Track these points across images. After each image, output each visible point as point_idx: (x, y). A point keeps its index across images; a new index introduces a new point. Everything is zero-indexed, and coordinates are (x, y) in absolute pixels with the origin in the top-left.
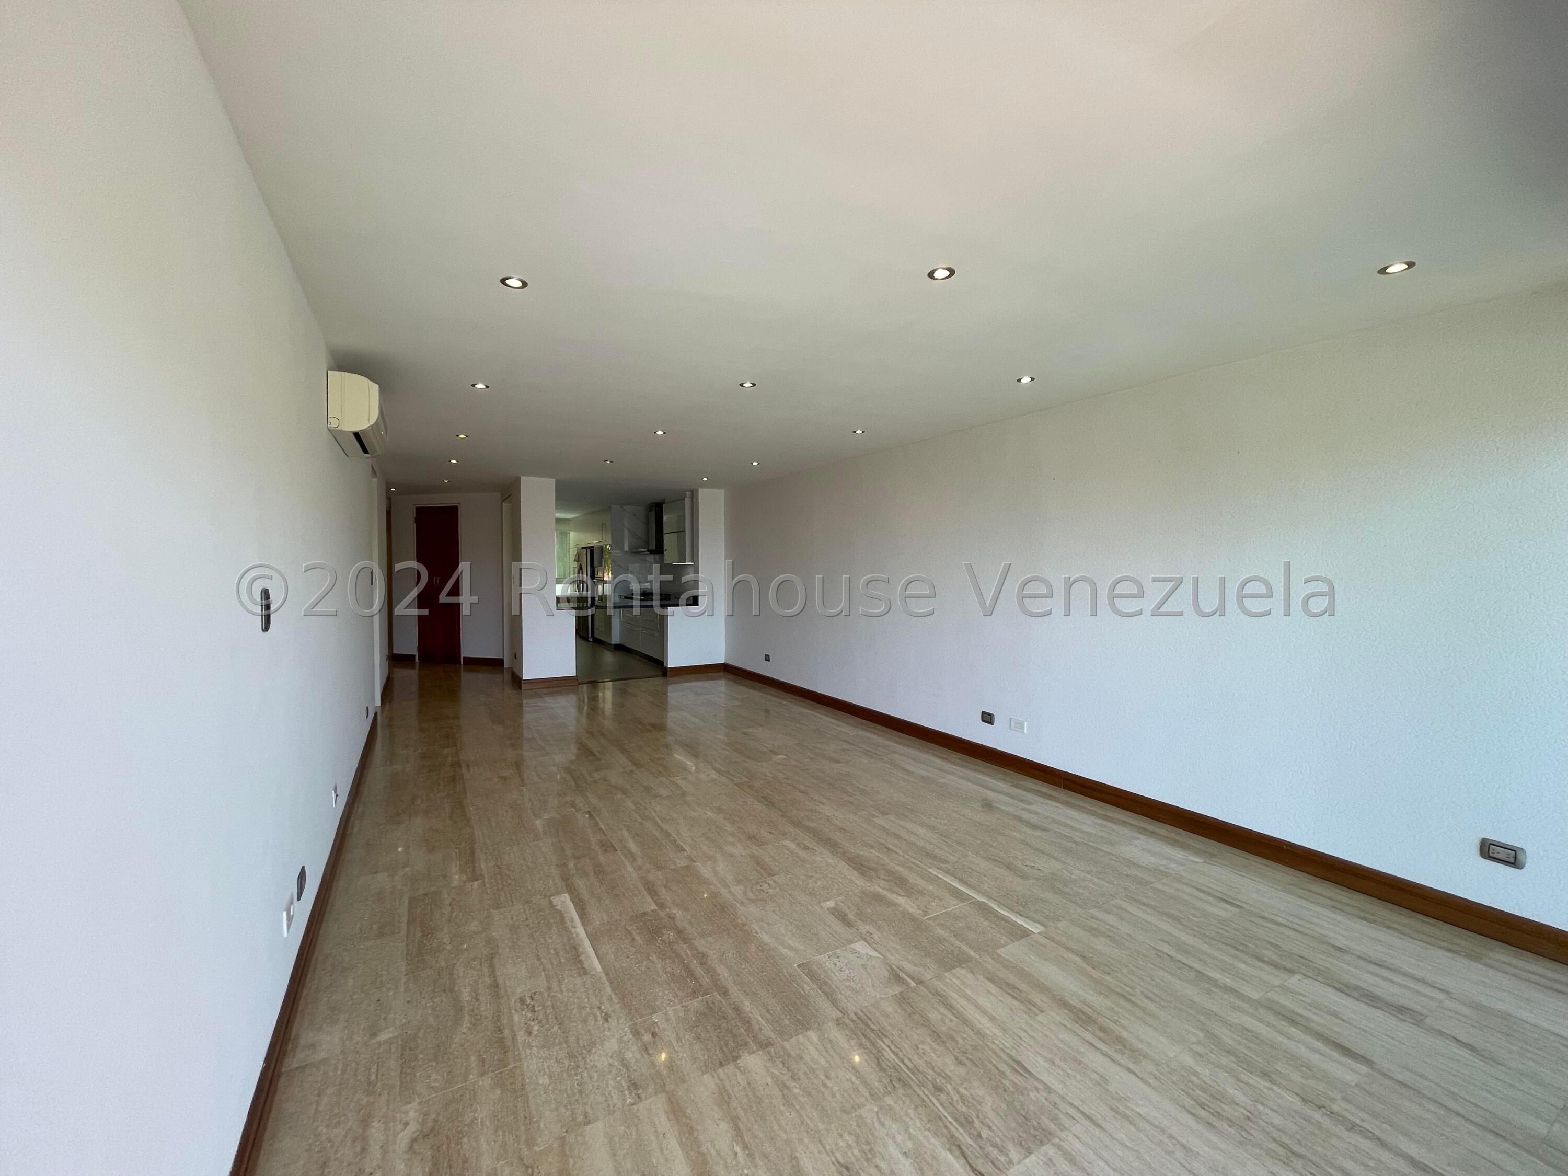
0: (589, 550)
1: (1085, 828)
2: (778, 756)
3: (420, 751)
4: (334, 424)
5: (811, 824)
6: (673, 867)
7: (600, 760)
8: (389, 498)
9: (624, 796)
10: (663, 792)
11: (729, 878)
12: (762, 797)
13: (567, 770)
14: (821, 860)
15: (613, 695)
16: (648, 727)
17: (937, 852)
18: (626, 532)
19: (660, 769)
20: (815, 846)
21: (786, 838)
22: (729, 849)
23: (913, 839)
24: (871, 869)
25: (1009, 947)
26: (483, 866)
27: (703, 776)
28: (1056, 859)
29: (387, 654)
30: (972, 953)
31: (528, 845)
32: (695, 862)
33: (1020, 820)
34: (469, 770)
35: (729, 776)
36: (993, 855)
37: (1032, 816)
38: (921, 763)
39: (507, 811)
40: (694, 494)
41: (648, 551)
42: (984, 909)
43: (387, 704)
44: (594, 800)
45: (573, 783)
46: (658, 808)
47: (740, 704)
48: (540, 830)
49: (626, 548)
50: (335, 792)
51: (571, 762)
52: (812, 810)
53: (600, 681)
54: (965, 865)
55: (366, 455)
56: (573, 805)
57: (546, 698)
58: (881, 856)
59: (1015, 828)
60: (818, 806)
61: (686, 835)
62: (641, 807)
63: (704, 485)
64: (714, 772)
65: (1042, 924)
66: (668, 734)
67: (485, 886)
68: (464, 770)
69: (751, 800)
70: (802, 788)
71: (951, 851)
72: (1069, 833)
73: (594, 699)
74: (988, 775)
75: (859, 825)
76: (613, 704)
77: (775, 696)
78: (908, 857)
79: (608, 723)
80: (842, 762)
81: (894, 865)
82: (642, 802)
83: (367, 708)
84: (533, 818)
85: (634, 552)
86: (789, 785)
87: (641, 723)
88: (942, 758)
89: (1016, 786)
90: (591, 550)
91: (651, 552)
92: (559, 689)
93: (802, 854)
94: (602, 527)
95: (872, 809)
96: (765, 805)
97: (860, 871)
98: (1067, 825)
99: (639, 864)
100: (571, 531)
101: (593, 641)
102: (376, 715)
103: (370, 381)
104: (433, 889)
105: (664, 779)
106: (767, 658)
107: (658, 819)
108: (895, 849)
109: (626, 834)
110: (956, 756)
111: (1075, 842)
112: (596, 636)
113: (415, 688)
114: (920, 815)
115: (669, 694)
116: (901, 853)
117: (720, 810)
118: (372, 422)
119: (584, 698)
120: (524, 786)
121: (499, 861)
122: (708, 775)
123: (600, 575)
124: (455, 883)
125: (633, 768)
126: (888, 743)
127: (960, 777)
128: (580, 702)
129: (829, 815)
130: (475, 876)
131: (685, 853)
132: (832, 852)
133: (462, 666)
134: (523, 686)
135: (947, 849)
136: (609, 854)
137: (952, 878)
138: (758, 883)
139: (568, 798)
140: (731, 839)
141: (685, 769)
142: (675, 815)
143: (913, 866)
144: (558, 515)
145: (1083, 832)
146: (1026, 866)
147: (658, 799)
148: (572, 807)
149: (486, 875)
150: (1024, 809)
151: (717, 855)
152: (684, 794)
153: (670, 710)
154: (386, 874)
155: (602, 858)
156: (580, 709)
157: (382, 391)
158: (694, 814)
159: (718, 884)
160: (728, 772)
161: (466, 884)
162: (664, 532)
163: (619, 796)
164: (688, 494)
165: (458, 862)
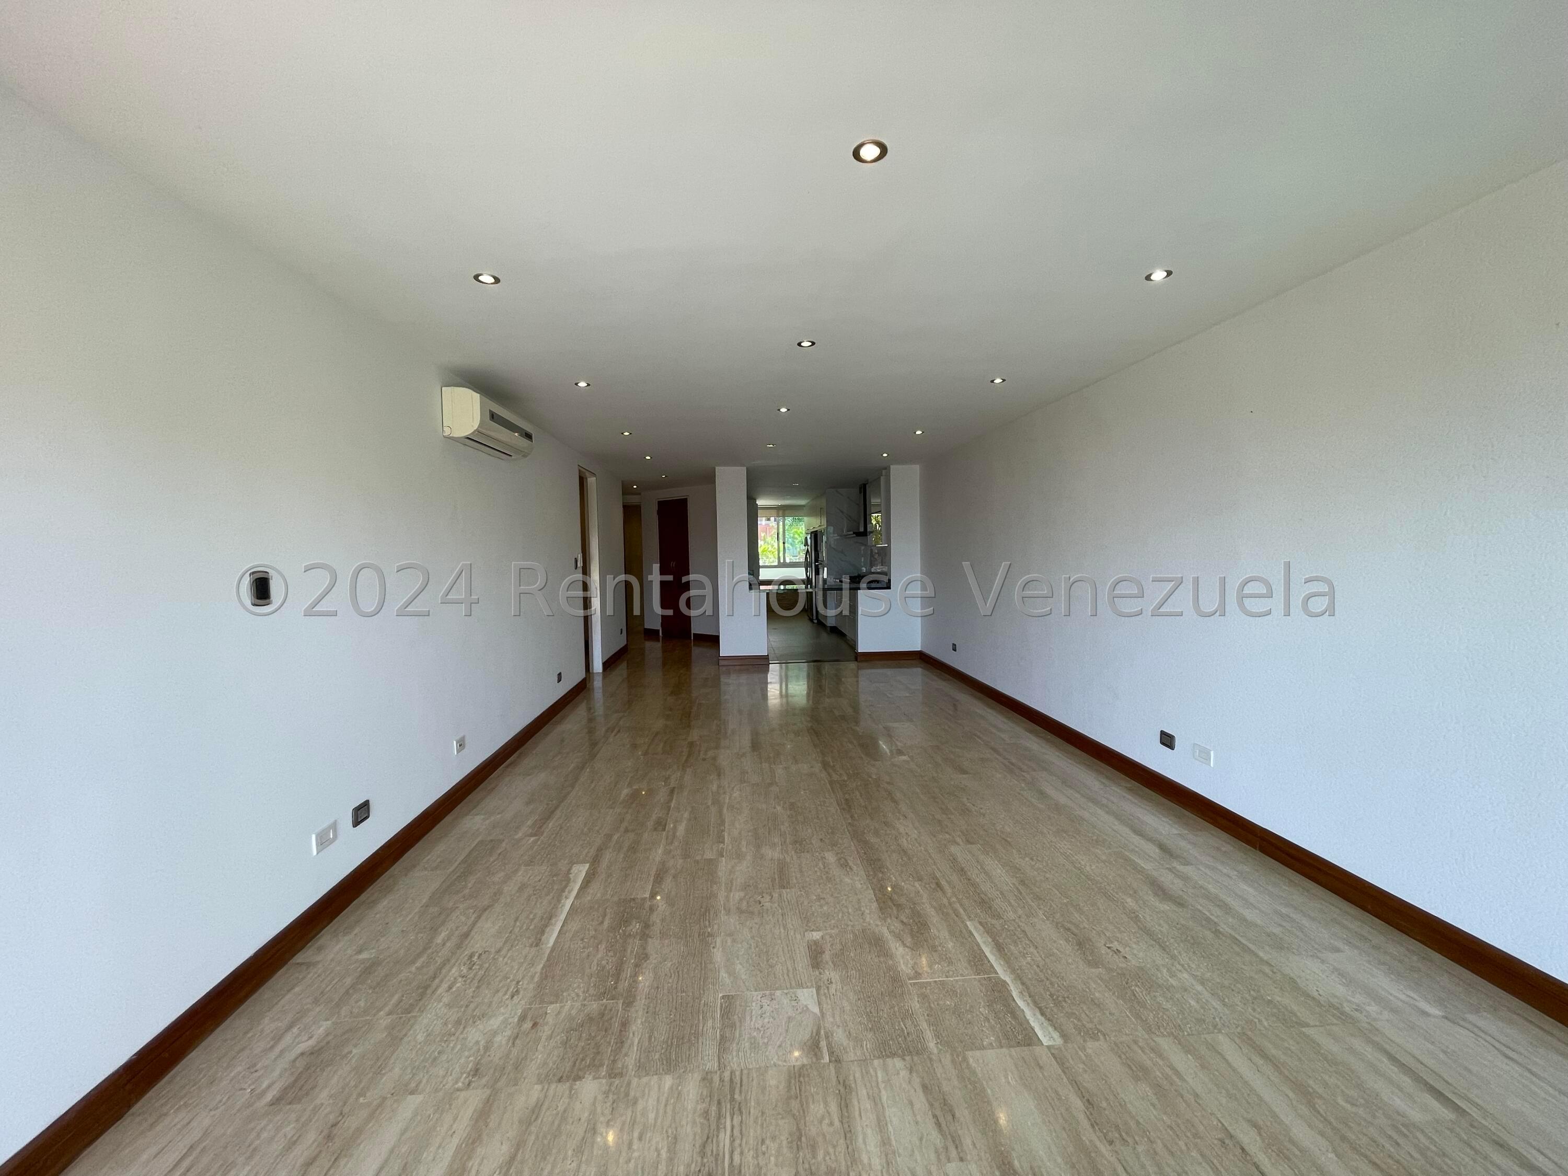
1: (1252, 916)
4: (447, 432)
5: (873, 840)
6: (698, 857)
9: (716, 777)
10: (755, 778)
11: (740, 881)
12: (846, 799)
14: (850, 881)
17: (998, 903)
18: (842, 515)
20: (857, 864)
21: (833, 850)
22: (766, 850)
23: (980, 879)
24: (899, 906)
25: (990, 1054)
26: (551, 824)
28: (1164, 948)
30: (932, 1045)
31: (600, 811)
32: (723, 856)
33: (1152, 883)
35: (831, 772)
36: (1070, 922)
37: (1175, 880)
40: (888, 472)
41: (856, 534)
42: (998, 991)
44: (687, 778)
46: (737, 794)
48: (620, 799)
52: (886, 824)
54: (1020, 927)
58: (923, 892)
59: (1135, 892)
60: (899, 819)
61: (739, 827)
62: (722, 791)
64: (820, 764)
65: (1065, 1036)
67: (536, 843)
69: (832, 800)
70: (898, 796)
71: (1016, 904)
72: (1217, 916)
75: (926, 850)
77: (957, 689)
78: (954, 900)
80: (969, 774)
81: (928, 907)
83: (560, 674)
86: (886, 790)
90: (815, 534)
91: (859, 534)
92: (749, 667)
93: (836, 871)
94: (821, 511)
95: (959, 833)
96: (843, 809)
97: (882, 905)
99: (672, 848)
102: (586, 679)
104: (501, 837)
106: (954, 648)
107: (725, 806)
108: (946, 888)
109: (686, 816)
111: (1216, 932)
114: (1014, 850)
115: (860, 680)
116: (950, 895)
117: (792, 806)
118: (475, 428)
121: (567, 821)
122: (812, 767)
124: (517, 836)
129: (902, 831)
130: (538, 832)
131: (722, 846)
132: (869, 876)
133: (692, 641)
134: (720, 661)
135: (1012, 901)
136: (655, 833)
137: (989, 939)
138: (762, 893)
140: (776, 840)
142: (745, 805)
143: (952, 913)
145: (1242, 919)
146: (1109, 948)
149: (545, 833)
150: (1171, 869)
151: (748, 854)
155: (646, 835)
161: (525, 838)
163: (711, 777)
164: (883, 472)
165: (537, 817)
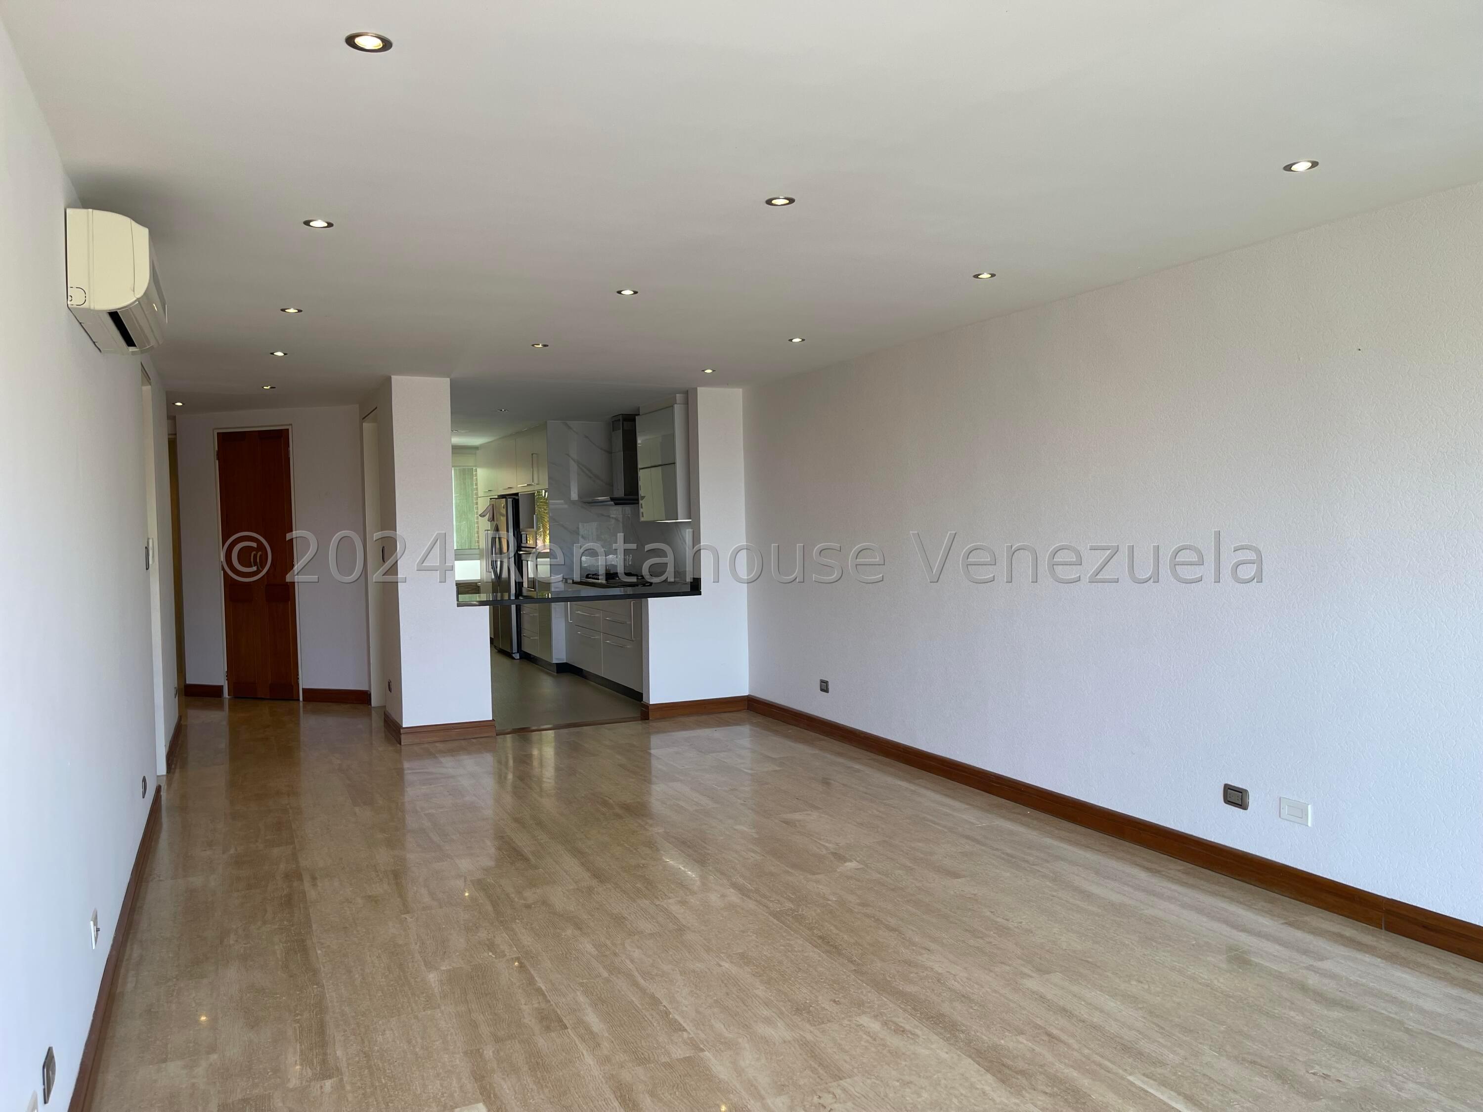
0: (510, 501)
1: (1428, 1005)
2: (847, 864)
3: (232, 851)
4: (77, 299)
5: (910, 989)
6: (664, 1059)
7: (536, 868)
8: (172, 417)
9: (577, 932)
10: (646, 926)
11: (763, 1080)
12: (820, 937)
13: (480, 884)
14: (927, 1052)
15: (557, 754)
16: (618, 810)
17: (1145, 1046)
18: (574, 467)
19: (638, 885)
20: (917, 1027)
21: (864, 1013)
22: (763, 1029)
23: (1097, 1018)
24: (1022, 1073)
26: (339, 1053)
27: (714, 898)
28: (1370, 1061)
29: (176, 686)
31: (416, 1017)
32: (702, 1050)
33: (1303, 988)
34: (315, 885)
35: (759, 898)
36: (1249, 1053)
37: (1326, 981)
38: (1108, 878)
39: (379, 957)
40: (689, 398)
41: (612, 499)
43: (178, 771)
44: (527, 939)
45: (489, 908)
46: (637, 954)
47: (777, 768)
48: (436, 990)
49: (574, 496)
50: (95, 924)
51: (487, 870)
52: (909, 963)
53: (534, 728)
54: (1196, 1071)
55: (132, 349)
56: (491, 946)
57: (443, 760)
58: (1038, 1049)
59: (1292, 1003)
60: (921, 954)
61: (686, 1003)
62: (608, 953)
63: (710, 382)
64: (732, 890)
66: (650, 822)
67: (343, 1087)
68: (307, 885)
69: (800, 942)
70: (893, 922)
71: (1169, 1044)
72: (1396, 1014)
73: (524, 760)
74: (1241, 903)
75: (995, 991)
76: (558, 769)
77: (840, 754)
78: (1086, 1051)
79: (549, 804)
80: (964, 876)
81: (1062, 1067)
82: (608, 943)
83: (144, 780)
84: (423, 968)
85: (588, 501)
86: (867, 916)
87: (605, 803)
88: (1148, 869)
89: (1290, 924)
90: (515, 499)
91: (617, 501)
92: (463, 743)
93: (895, 1041)
94: (533, 461)
95: (1020, 961)
96: (827, 952)
97: (999, 1075)
98: (1394, 1000)
99: (606, 1052)
100: (480, 467)
101: (521, 658)
102: (158, 789)
103: (133, 223)
104: (256, 1091)
105: (647, 902)
106: (824, 687)
107: (636, 974)
108: (1064, 1037)
109: (582, 998)
110: (1176, 867)
111: (1408, 1031)
112: (526, 649)
113: (223, 744)
114: (1109, 974)
115: (652, 751)
116: (1076, 1046)
117: (744, 959)
118: (140, 293)
119: (507, 758)
120: (408, 912)
121: (366, 1043)
122: (723, 896)
123: (531, 542)
124: (293, 1083)
125: (594, 882)
126: (1048, 841)
127: (1184, 906)
128: (501, 763)
129: (940, 971)
130: (326, 1071)
131: (685, 1035)
132: (948, 1040)
133: (301, 704)
134: (403, 737)
135: (1161, 1040)
136: (553, 1034)
137: (1172, 1093)
138: (814, 1092)
139: (483, 935)
140: (766, 1012)
141: (682, 885)
142: (666, 968)
143: (1098, 1069)
144: (457, 440)
145: (1422, 1011)
146: (1314, 1074)
147: (636, 937)
148: (490, 950)
149: (344, 1070)
150: (1310, 968)
151: (740, 1040)
152: (681, 930)
153: (654, 779)
154: (180, 1063)
155: (541, 1042)
156: (501, 779)
157: (155, 239)
158: (699, 966)
159: (743, 1093)
160: (757, 891)
161: (313, 1083)
162: (639, 466)
163: (569, 932)
164: (679, 397)
165: (298, 1045)
